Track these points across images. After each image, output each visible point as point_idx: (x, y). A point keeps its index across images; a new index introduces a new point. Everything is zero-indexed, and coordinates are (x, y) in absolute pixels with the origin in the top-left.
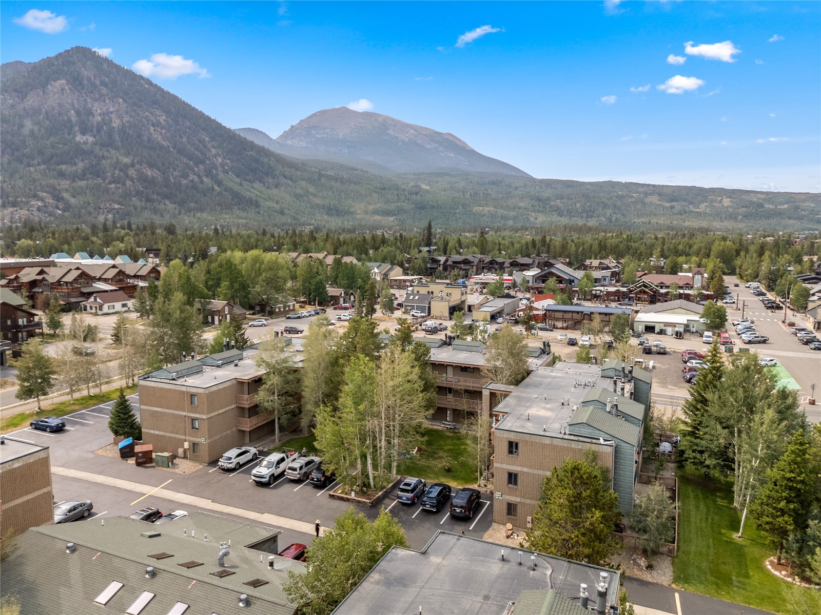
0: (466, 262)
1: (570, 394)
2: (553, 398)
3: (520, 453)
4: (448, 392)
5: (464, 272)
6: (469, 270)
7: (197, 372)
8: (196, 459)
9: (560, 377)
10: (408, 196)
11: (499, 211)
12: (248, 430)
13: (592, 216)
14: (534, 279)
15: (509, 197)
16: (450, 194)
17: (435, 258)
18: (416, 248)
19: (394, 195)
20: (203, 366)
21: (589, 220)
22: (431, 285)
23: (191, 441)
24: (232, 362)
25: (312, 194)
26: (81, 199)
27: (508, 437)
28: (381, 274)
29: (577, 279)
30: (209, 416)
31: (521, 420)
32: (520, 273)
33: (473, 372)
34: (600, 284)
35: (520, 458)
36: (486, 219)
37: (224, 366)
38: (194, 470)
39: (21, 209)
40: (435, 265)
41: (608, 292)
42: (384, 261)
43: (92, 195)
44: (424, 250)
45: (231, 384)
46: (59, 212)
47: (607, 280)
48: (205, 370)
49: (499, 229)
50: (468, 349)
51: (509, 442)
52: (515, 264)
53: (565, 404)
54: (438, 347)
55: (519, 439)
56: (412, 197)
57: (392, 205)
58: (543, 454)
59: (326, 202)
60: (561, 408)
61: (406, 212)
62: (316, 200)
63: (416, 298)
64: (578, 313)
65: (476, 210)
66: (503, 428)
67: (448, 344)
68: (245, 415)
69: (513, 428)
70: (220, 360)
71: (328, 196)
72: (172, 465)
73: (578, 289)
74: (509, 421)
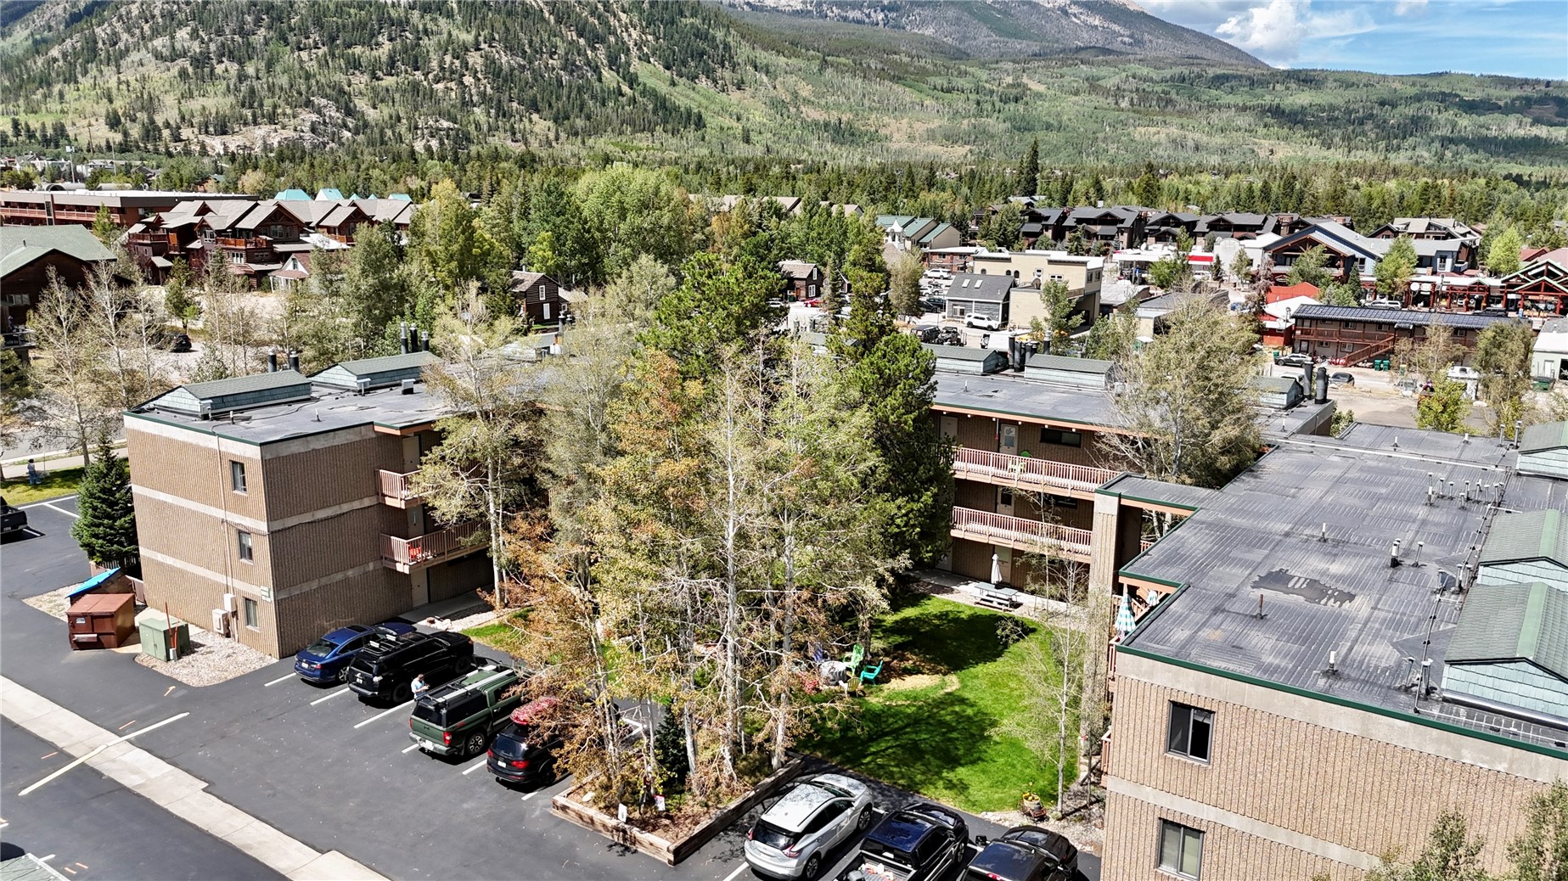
0: (1108, 219)
1: (1414, 527)
2: (1353, 539)
3: (1217, 755)
4: (999, 500)
5: (1103, 242)
6: (1112, 237)
7: (289, 403)
8: (253, 641)
9: (1369, 470)
10: (998, 105)
11: (1190, 135)
12: (407, 572)
13: (1399, 148)
14: (1266, 255)
15: (1212, 107)
16: (1088, 101)
17: (1039, 211)
18: (1000, 198)
19: (971, 102)
20: (313, 388)
21: (1392, 156)
22: (1015, 257)
23: (239, 592)
24: (400, 385)
25: (807, 102)
26: (385, 111)
27: (1169, 686)
28: (908, 238)
29: (1373, 257)
30: (278, 525)
31: (1229, 619)
32: (1234, 242)
33: (1078, 446)
34: (1430, 269)
35: (1216, 773)
36: (1161, 153)
37: (379, 391)
38: (230, 677)
39: (284, 128)
40: (1036, 227)
41: (1451, 288)
42: (923, 216)
43: (404, 103)
44: (1020, 201)
45: (358, 439)
46: (347, 134)
47: (1449, 261)
48: (317, 400)
49: (1189, 171)
50: (1070, 380)
51: (1175, 704)
52: (1221, 226)
53: (1408, 562)
54: (986, 372)
55: (1217, 697)
56: (1007, 107)
57: (965, 122)
58: (1322, 773)
59: (833, 117)
60: (1391, 580)
61: (992, 137)
62: (812, 114)
63: (977, 285)
64: (1380, 325)
65: (1140, 133)
66: (1153, 648)
67: (1016, 366)
68: (412, 529)
69: (1194, 652)
70: (367, 375)
71: (837, 106)
72: (180, 654)
73: (1374, 279)
74: (1179, 620)
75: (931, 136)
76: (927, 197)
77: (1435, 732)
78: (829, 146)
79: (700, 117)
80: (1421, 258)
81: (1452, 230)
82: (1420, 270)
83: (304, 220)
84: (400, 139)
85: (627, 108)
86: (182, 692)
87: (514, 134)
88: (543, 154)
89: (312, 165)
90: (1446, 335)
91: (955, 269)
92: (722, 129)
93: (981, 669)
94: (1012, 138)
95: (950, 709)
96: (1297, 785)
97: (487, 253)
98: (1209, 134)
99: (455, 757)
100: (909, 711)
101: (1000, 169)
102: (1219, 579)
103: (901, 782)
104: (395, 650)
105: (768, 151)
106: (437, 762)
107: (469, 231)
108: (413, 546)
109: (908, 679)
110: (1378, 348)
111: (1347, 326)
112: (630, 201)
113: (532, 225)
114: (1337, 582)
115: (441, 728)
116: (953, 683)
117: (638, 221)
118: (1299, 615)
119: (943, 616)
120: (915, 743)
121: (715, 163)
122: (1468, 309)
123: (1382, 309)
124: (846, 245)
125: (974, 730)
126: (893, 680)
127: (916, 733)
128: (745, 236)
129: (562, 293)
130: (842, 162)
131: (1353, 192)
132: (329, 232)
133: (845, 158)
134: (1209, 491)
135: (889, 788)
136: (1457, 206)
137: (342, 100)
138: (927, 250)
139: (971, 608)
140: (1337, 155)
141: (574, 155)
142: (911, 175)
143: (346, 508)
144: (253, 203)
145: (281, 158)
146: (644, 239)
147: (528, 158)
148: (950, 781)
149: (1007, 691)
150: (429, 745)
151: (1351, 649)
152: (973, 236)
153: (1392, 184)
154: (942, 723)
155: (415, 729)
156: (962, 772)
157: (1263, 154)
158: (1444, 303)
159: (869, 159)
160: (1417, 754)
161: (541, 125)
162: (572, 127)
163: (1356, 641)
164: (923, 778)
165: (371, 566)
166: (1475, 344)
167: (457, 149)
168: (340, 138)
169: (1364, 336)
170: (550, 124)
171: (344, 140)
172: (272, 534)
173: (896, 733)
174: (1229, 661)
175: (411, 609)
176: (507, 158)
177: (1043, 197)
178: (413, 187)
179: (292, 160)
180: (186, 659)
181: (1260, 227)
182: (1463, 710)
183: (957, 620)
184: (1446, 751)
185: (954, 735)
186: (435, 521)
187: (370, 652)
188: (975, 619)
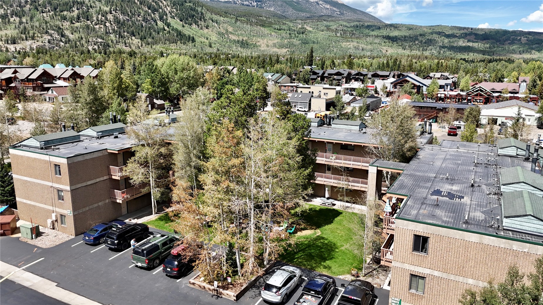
0: (338, 74)
1: (473, 173)
2: (456, 178)
3: (430, 252)
4: (326, 169)
5: (337, 81)
6: (340, 80)
7: (73, 143)
8: (64, 230)
9: (453, 155)
10: (297, 35)
11: (360, 45)
12: (121, 202)
13: (426, 50)
14: (392, 85)
15: (368, 36)
16: (326, 34)
17: (316, 71)
18: (301, 67)
19: (287, 34)
20: (81, 137)
21: (424, 52)
22: (312, 87)
23: (58, 212)
24: (113, 135)
25: (231, 33)
26: (77, 35)
27: (414, 229)
28: (273, 80)
29: (426, 85)
30: (74, 187)
31: (427, 206)
32: (381, 81)
33: (354, 150)
34: (443, 89)
35: (430, 257)
36: (351, 51)
37: (105, 137)
38: (57, 244)
39: (38, 41)
40: (315, 77)
41: (450, 95)
42: (277, 73)
43: (83, 33)
44: (308, 68)
45: (102, 155)
46: (62, 44)
47: (449, 87)
48: (83, 141)
49: (361, 57)
50: (347, 128)
51: (415, 235)
52: (375, 76)
53: (476, 185)
54: (319, 126)
55: (430, 232)
56: (300, 35)
57: (286, 41)
58: (466, 255)
59: (241, 38)
60: (473, 191)
61: (295, 46)
62: (233, 37)
63: (300, 97)
64: (432, 108)
65: (344, 44)
66: (407, 217)
67: (328, 123)
68: (121, 187)
69: (420, 218)
70: (100, 132)
71: (242, 34)
72: (36, 237)
73: (426, 93)
74: (412, 207)
75: (275, 45)
76: (278, 66)
77: (504, 240)
78: (239, 49)
79: (193, 38)
80: (440, 86)
81: (448, 76)
82: (440, 90)
83: (54, 75)
84: (83, 45)
85: (167, 35)
86: (40, 250)
87: (126, 44)
88: (137, 51)
89: (51, 55)
90: (455, 111)
91: (289, 91)
92: (201, 42)
93: (327, 227)
94: (302, 46)
95: (319, 241)
96: (457, 260)
97: (127, 87)
98: (367, 45)
99: (150, 268)
100: (306, 243)
101: (298, 57)
102: (419, 193)
103: (308, 267)
104: (122, 231)
105: (218, 50)
106: (143, 270)
107: (121, 79)
108: (123, 193)
109: (303, 231)
110: (431, 115)
111: (421, 108)
112: (179, 68)
113: (142, 77)
114: (456, 192)
115: (144, 258)
116: (318, 232)
117: (182, 75)
118: (449, 204)
119: (310, 209)
120: (310, 254)
121: (199, 54)
122: (456, 102)
123: (430, 103)
124: (253, 83)
125: (329, 248)
126: (298, 232)
127: (310, 250)
128: (219, 80)
129: (155, 101)
130: (244, 54)
131: (415, 64)
132: (64, 80)
133: (245, 53)
134: (405, 164)
135: (305, 270)
136: (448, 69)
137: (60, 31)
138: (280, 84)
139: (319, 206)
140: (407, 52)
141: (148, 52)
142: (270, 59)
143: (98, 180)
144: (34, 69)
145: (38, 52)
146: (184, 81)
147: (132, 53)
148: (325, 266)
149: (337, 234)
150: (139, 264)
151: (469, 214)
152: (294, 80)
153: (425, 62)
154: (318, 246)
155: (134, 259)
156: (328, 263)
157: (384, 52)
158: (449, 100)
159: (253, 53)
160: (498, 248)
161: (136, 41)
162: (147, 42)
163: (469, 212)
164: (315, 265)
165: (107, 201)
166: (463, 114)
167: (105, 49)
168: (59, 45)
169: (427, 112)
170: (139, 40)
171: (61, 46)
172: (72, 191)
173: (303, 250)
174: (433, 220)
175: (121, 216)
176: (124, 53)
177: (315, 67)
178: (92, 63)
179: (43, 53)
180: (39, 238)
181: (388, 76)
182: (510, 233)
183: (315, 211)
184: (507, 246)
185: (323, 250)
186: (131, 184)
187: (113, 232)
188: (321, 210)
